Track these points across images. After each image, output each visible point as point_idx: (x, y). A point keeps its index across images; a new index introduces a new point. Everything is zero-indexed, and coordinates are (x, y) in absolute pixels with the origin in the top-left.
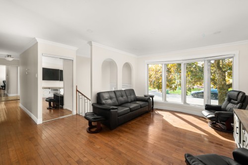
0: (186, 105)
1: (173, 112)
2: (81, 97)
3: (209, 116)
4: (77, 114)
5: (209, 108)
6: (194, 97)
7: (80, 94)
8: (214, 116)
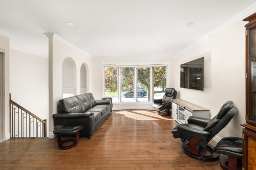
0: (138, 103)
1: (129, 110)
2: (16, 110)
3: (159, 107)
4: (11, 138)
5: (156, 102)
6: (127, 97)
7: (15, 107)
8: (161, 106)
